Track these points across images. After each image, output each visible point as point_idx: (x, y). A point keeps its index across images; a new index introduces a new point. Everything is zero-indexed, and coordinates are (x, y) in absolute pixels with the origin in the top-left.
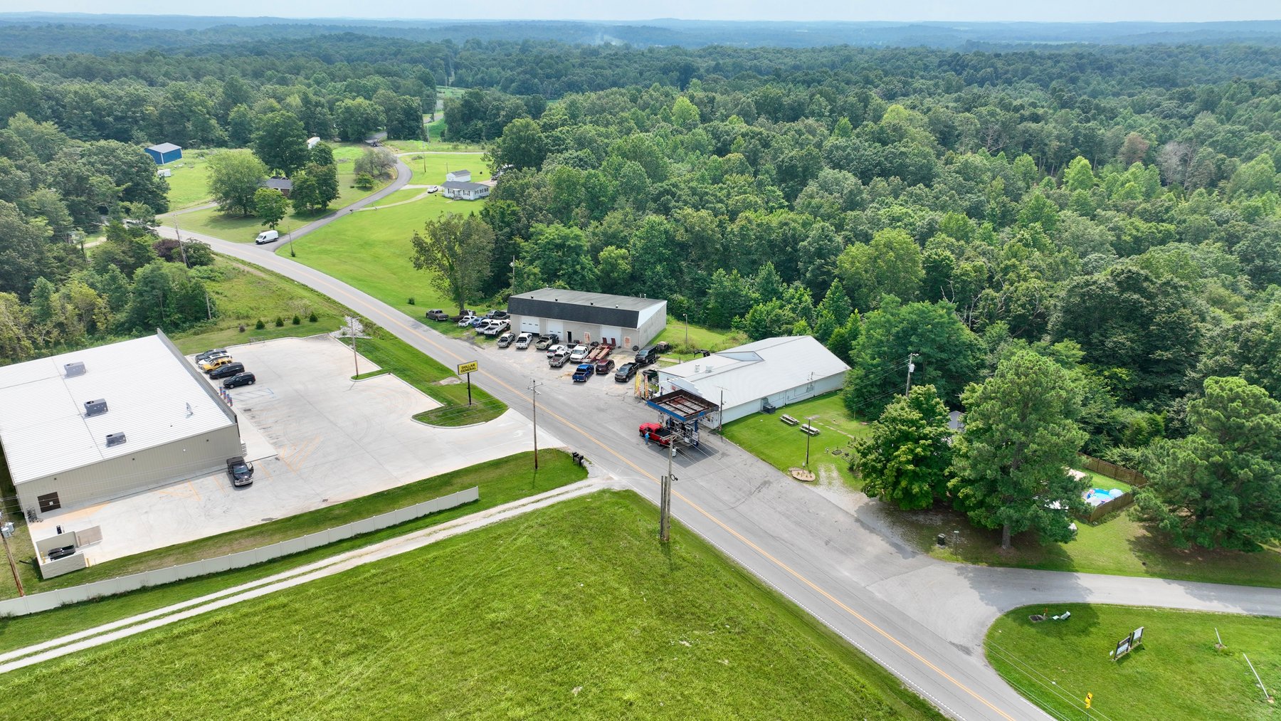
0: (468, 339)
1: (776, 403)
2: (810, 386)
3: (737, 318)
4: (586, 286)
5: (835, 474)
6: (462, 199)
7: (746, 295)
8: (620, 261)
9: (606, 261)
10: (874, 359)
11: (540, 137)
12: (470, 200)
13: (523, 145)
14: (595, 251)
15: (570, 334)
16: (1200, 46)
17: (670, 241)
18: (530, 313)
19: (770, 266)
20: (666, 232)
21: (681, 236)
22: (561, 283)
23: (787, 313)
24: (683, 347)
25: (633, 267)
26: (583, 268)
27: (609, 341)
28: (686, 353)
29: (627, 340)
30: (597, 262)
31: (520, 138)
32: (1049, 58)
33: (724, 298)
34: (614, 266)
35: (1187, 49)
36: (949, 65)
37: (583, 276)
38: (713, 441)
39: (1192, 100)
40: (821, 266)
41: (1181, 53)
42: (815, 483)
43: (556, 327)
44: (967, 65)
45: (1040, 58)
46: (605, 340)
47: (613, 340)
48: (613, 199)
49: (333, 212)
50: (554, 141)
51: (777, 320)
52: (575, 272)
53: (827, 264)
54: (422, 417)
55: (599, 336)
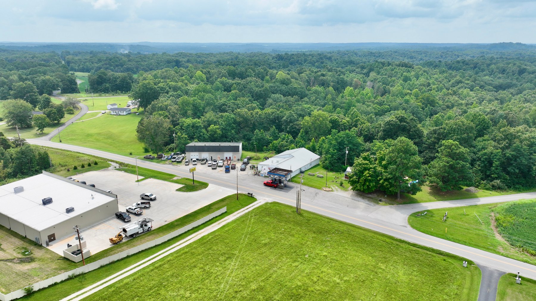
0: (170, 164)
1: (303, 170)
2: (311, 164)
3: (265, 147)
4: (205, 140)
5: (337, 187)
6: (120, 115)
7: (267, 139)
8: (217, 130)
9: (211, 130)
10: (334, 151)
11: (155, 88)
12: (124, 115)
13: (149, 91)
14: (206, 127)
15: (212, 157)
16: (354, 51)
17: (235, 122)
18: (192, 151)
19: (274, 127)
20: (233, 118)
21: (238, 119)
22: (196, 140)
23: (284, 143)
24: (256, 157)
25: (222, 132)
26: (204, 134)
27: (228, 158)
28: (257, 160)
29: (235, 157)
30: (208, 132)
31: (147, 88)
32: (310, 55)
33: (259, 140)
34: (216, 132)
35: (350, 52)
36: (276, 58)
37: (204, 137)
38: (290, 184)
39: (365, 68)
40: (292, 126)
41: (348, 53)
42: (332, 191)
43: (205, 155)
44: (284, 58)
45: (307, 55)
46: (226, 158)
47: (230, 158)
48: (204, 109)
49: (63, 124)
50: (161, 89)
51: (282, 146)
52: (201, 136)
53: (294, 125)
54: (179, 190)
55: (223, 157)
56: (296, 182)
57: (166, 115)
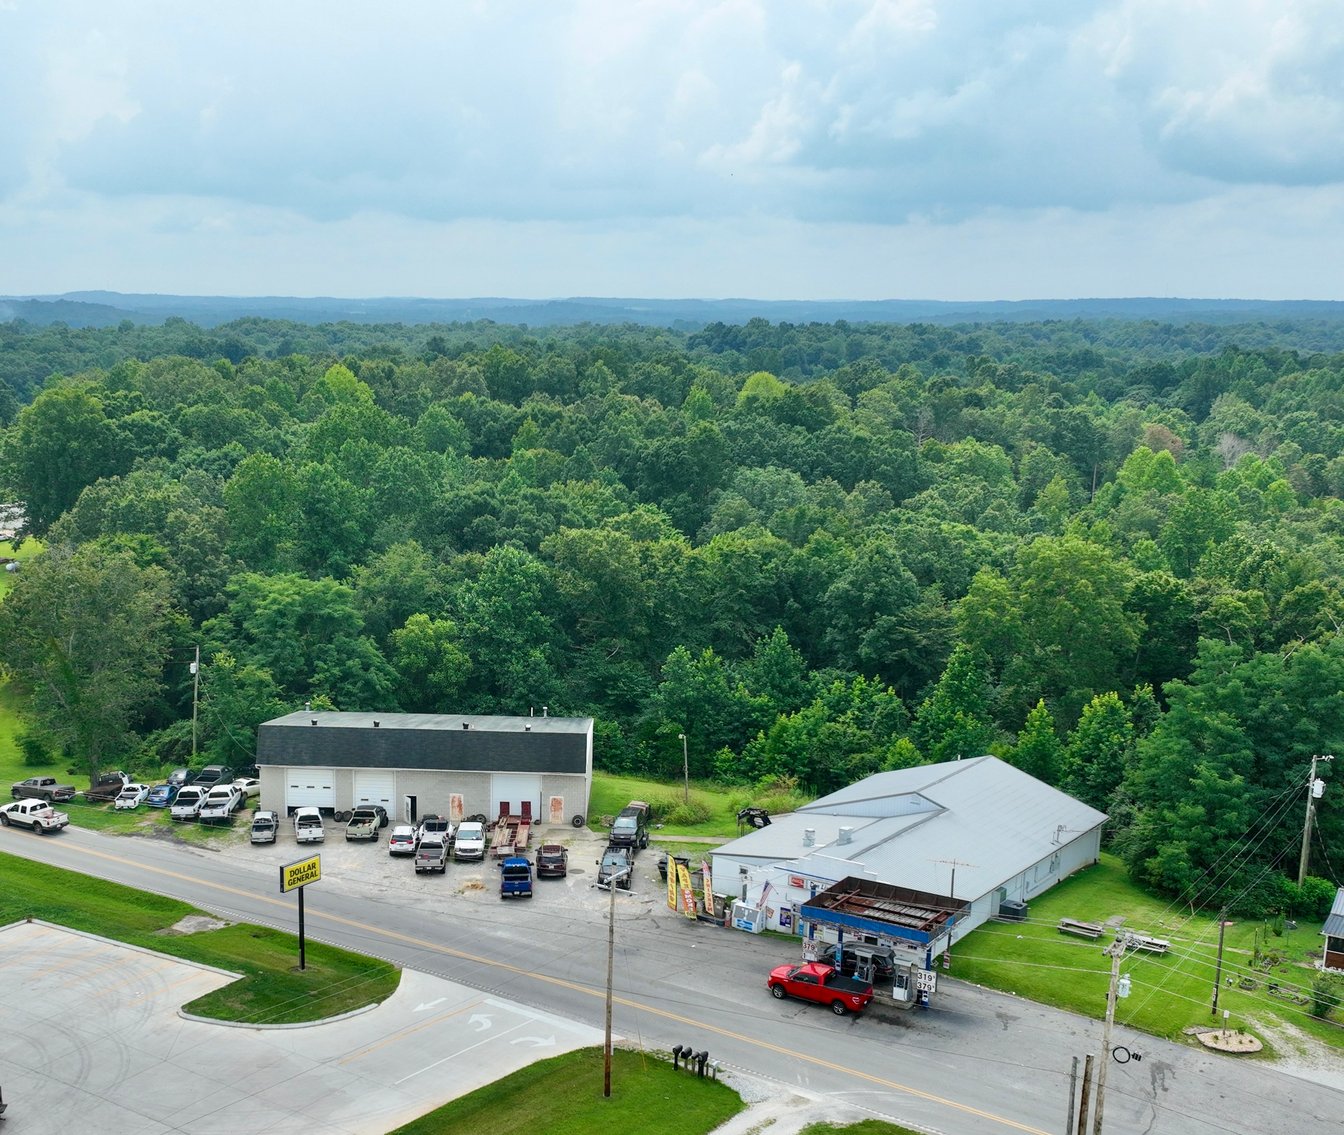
0: (159, 834)
1: (1015, 896)
2: (1054, 860)
3: (726, 753)
4: (371, 701)
5: (1293, 1031)
7: (740, 703)
8: (448, 646)
9: (412, 646)
10: (1228, 777)
11: (108, 427)
13: (74, 444)
14: (381, 628)
15: (413, 799)
17: (549, 599)
18: (298, 760)
19: (781, 635)
20: (539, 578)
21: (570, 584)
22: (323, 699)
23: (845, 726)
24: (682, 810)
25: (474, 657)
26: (366, 668)
27: (516, 810)
28: (693, 823)
29: (557, 804)
30: (389, 651)
31: (66, 429)
32: (872, 333)
33: (692, 710)
34: (435, 659)
35: (1059, 326)
37: (368, 684)
38: (963, 995)
40: (890, 630)
41: (1053, 332)
42: (1267, 1053)
43: (376, 787)
46: (505, 807)
47: (526, 806)
48: (368, 528)
50: (138, 437)
51: (834, 746)
52: (347, 676)
53: (901, 623)
55: (486, 801)
56: (987, 980)
57: (155, 555)
